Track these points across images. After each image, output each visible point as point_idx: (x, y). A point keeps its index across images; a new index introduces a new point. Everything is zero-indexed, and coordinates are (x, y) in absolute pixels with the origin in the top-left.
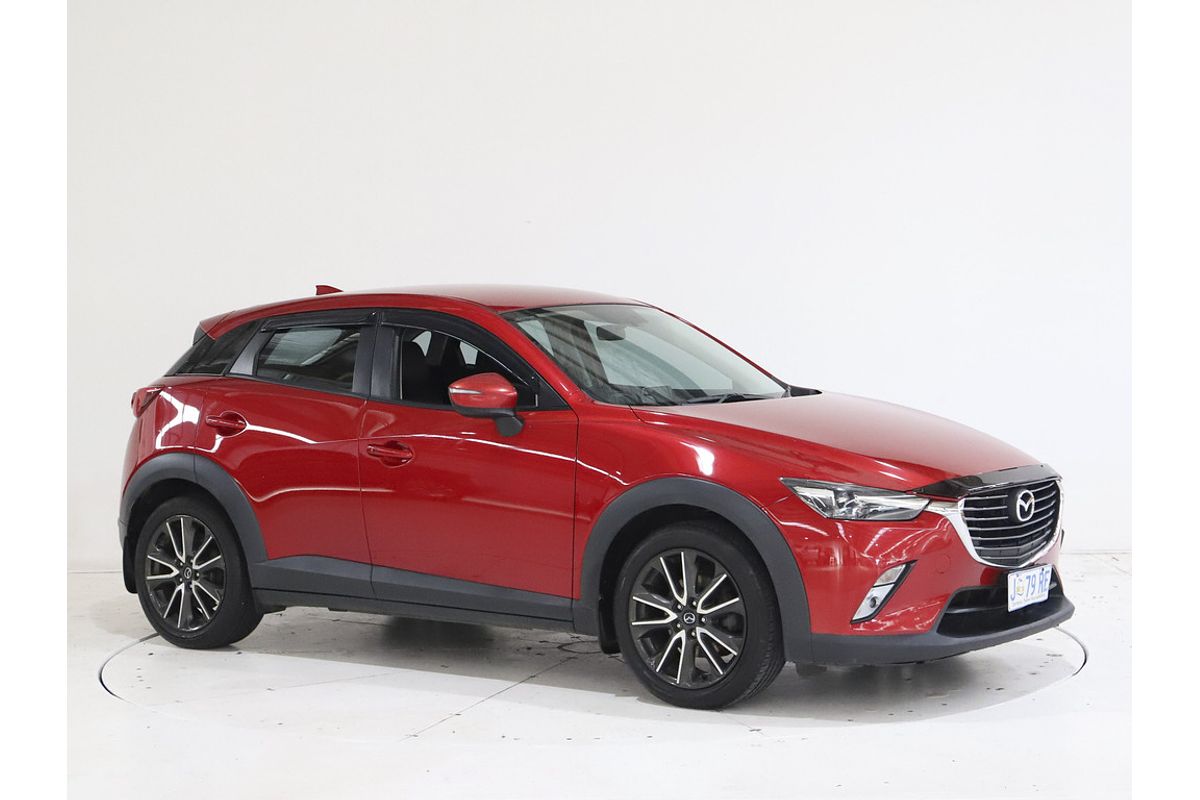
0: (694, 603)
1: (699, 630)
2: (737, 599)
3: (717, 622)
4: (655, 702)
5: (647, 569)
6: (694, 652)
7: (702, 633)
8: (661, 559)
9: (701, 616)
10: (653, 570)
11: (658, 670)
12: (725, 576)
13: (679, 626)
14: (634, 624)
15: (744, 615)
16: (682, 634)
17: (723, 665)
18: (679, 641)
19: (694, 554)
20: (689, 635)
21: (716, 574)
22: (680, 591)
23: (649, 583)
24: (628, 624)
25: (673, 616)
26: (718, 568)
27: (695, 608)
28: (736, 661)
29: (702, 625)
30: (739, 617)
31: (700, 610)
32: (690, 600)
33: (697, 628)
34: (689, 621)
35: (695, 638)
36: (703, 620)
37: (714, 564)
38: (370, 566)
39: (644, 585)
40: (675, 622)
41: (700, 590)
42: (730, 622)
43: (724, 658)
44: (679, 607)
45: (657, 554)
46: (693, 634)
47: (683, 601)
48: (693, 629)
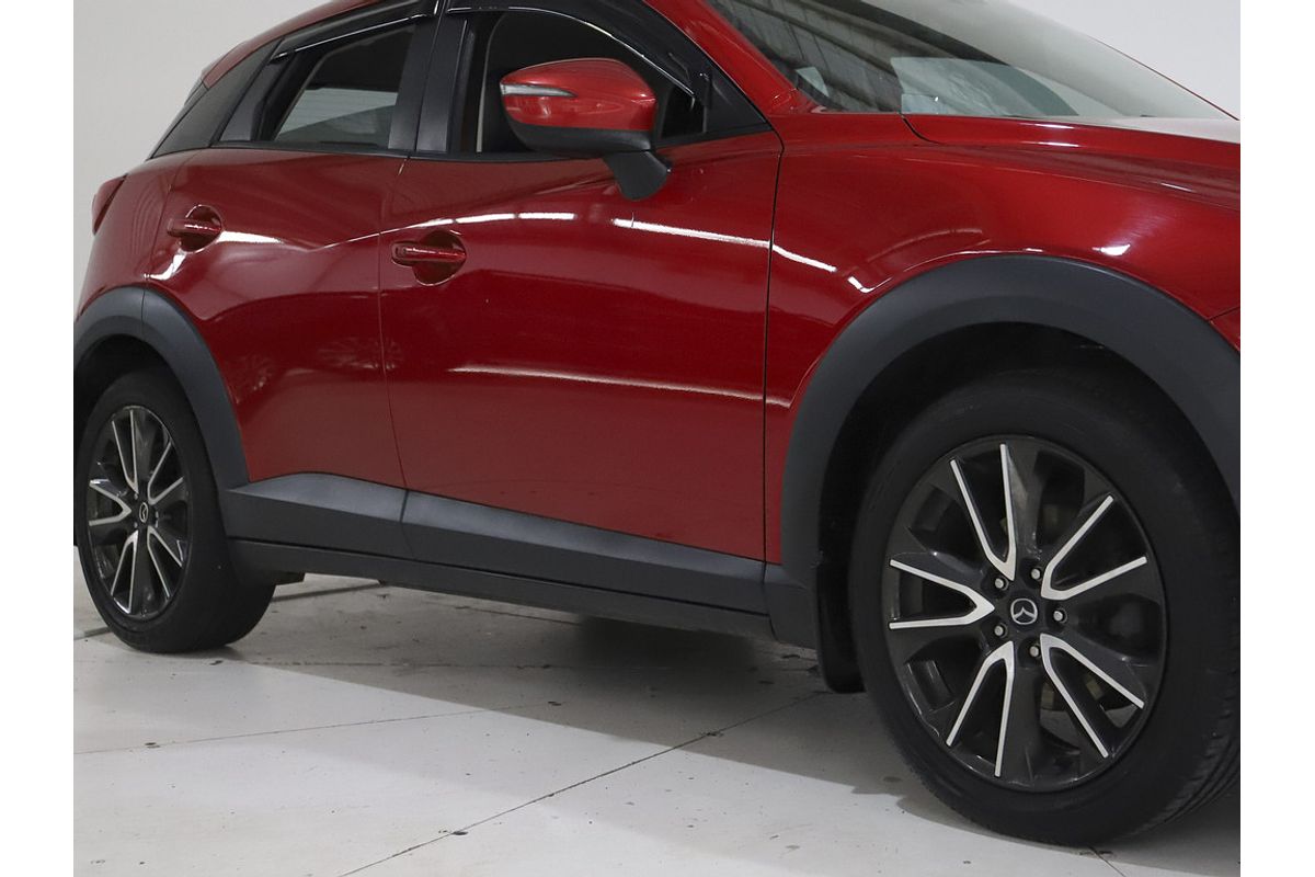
0: (1036, 574)
1: (1048, 642)
2: (1142, 561)
3: (1093, 620)
4: (947, 821)
5: (921, 492)
6: (1037, 698)
7: (1053, 650)
8: (953, 463)
9: (1054, 605)
10: (936, 492)
11: (949, 742)
12: (1109, 500)
13: (999, 631)
14: (893, 626)
15: (1160, 601)
16: (1006, 653)
17: (1109, 733)
18: (1000, 667)
19: (1033, 447)
20: (1023, 656)
21: (1087, 494)
22: (1000, 547)
23: (930, 527)
24: (882, 625)
25: (983, 607)
26: (1092, 479)
27: (1038, 584)
28: (1140, 724)
29: (1055, 629)
30: (1148, 608)
31: (1048, 592)
32: (1025, 566)
33: (1043, 637)
34: (1024, 618)
35: (1038, 661)
36: (1058, 616)
37: (1083, 471)
38: (401, 493)
39: (919, 533)
40: (989, 621)
41: (1049, 539)
42: (1126, 623)
43: (1112, 714)
44: (999, 584)
45: (944, 454)
46: (1034, 652)
47: (1008, 568)
48: (1035, 641)
